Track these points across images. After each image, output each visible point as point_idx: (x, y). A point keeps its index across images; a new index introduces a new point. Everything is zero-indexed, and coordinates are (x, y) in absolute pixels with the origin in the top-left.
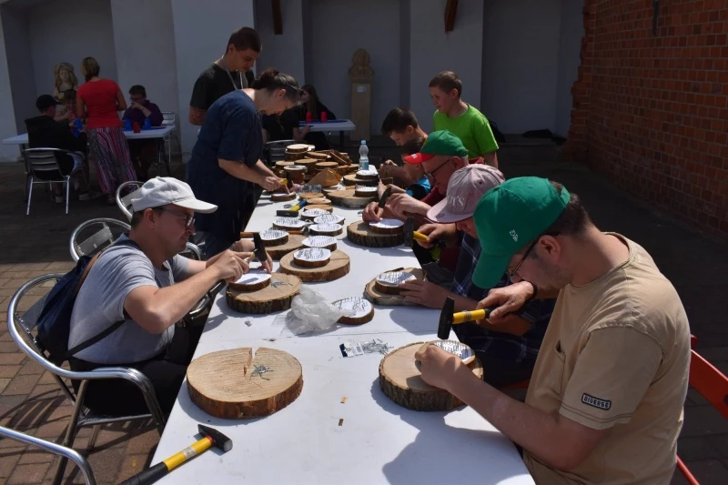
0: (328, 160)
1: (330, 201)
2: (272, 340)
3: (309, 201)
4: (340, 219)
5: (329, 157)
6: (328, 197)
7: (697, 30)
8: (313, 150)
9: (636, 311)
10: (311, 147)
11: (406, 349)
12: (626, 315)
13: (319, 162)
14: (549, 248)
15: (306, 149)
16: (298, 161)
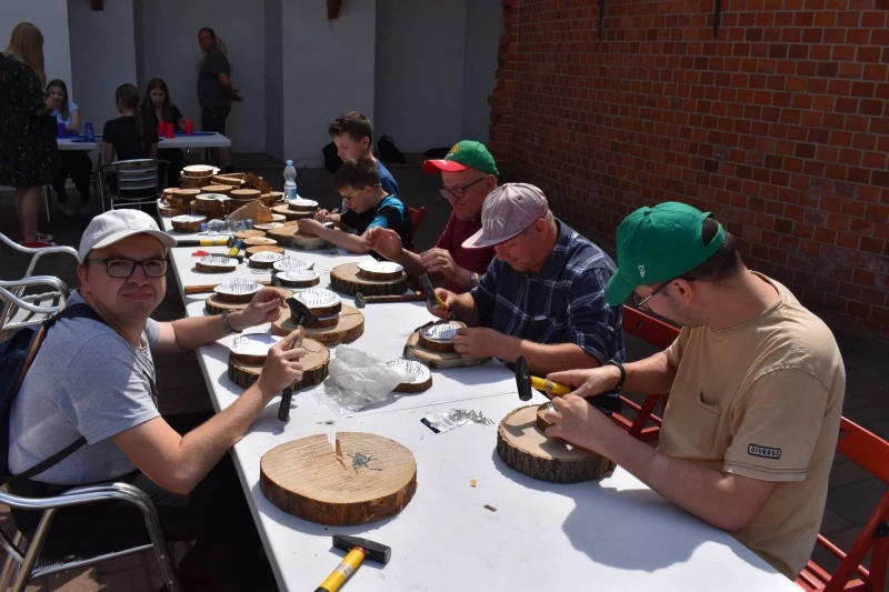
0: (243, 186)
1: (275, 242)
2: (330, 423)
3: (246, 241)
4: (309, 265)
5: (243, 182)
6: (269, 235)
7: (652, 35)
8: (219, 173)
9: (802, 351)
10: (216, 170)
11: (515, 415)
12: (792, 356)
13: (234, 189)
14: (682, 290)
15: (211, 172)
16: (205, 188)
